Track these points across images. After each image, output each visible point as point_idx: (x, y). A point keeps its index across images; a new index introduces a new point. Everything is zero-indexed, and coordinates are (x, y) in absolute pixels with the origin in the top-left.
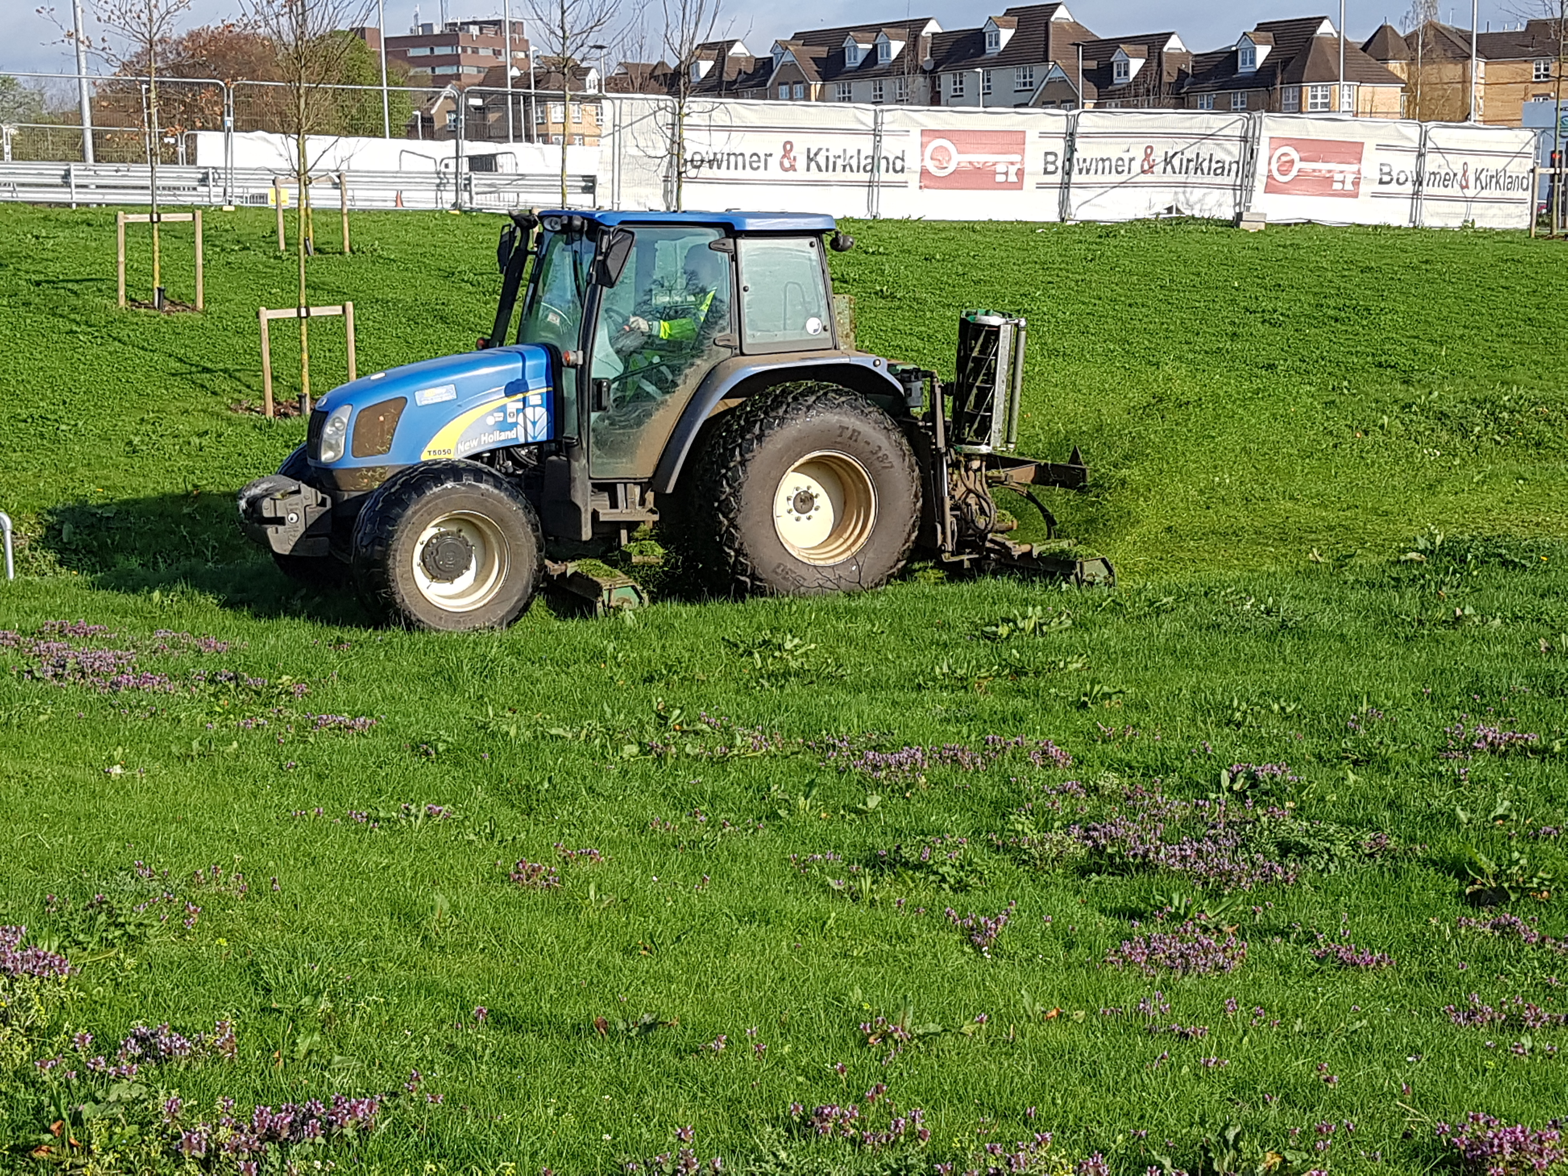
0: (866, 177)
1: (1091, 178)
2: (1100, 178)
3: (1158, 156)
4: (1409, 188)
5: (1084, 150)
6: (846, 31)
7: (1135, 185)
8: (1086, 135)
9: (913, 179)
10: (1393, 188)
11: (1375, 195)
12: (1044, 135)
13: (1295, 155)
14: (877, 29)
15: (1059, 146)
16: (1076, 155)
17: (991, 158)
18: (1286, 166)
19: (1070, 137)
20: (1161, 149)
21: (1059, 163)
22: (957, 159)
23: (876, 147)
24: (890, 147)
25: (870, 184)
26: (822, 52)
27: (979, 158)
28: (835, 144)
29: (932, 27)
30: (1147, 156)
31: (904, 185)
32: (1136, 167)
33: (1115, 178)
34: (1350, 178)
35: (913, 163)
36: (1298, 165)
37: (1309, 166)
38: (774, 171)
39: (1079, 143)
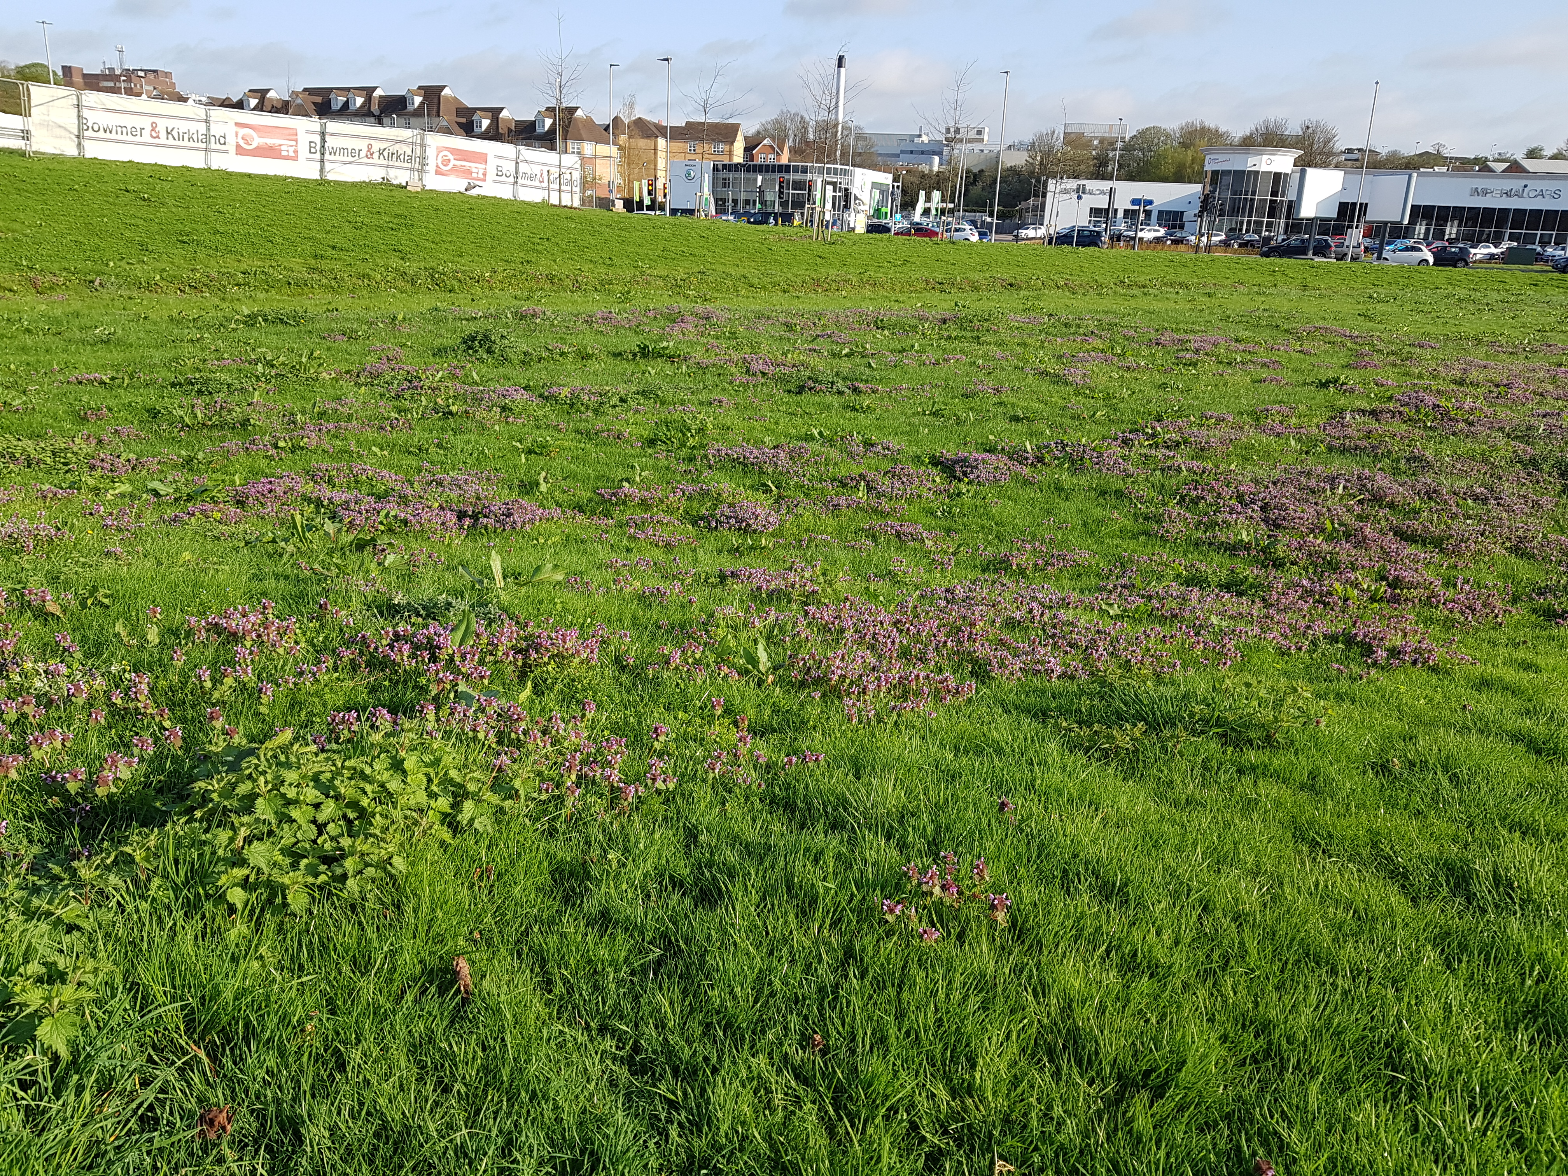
0: (204, 146)
1: (337, 158)
2: (341, 158)
3: (375, 149)
4: (512, 179)
5: (331, 142)
6: (331, 89)
7: (363, 164)
8: (332, 134)
9: (232, 149)
10: (503, 178)
11: (495, 181)
12: (308, 132)
13: (451, 157)
14: (348, 89)
15: (317, 139)
16: (326, 145)
17: (277, 142)
18: (446, 162)
19: (323, 134)
20: (376, 146)
21: (318, 148)
22: (257, 141)
23: (208, 129)
24: (216, 130)
25: (206, 150)
26: (319, 100)
27: (270, 141)
28: (183, 126)
29: (378, 93)
30: (369, 150)
31: (227, 152)
32: (363, 154)
33: (350, 159)
34: (481, 172)
35: (231, 141)
36: (453, 162)
37: (459, 163)
38: (146, 138)
39: (327, 138)
